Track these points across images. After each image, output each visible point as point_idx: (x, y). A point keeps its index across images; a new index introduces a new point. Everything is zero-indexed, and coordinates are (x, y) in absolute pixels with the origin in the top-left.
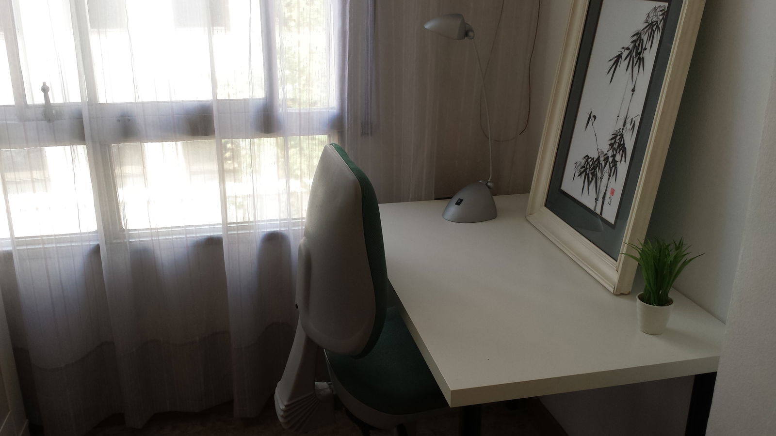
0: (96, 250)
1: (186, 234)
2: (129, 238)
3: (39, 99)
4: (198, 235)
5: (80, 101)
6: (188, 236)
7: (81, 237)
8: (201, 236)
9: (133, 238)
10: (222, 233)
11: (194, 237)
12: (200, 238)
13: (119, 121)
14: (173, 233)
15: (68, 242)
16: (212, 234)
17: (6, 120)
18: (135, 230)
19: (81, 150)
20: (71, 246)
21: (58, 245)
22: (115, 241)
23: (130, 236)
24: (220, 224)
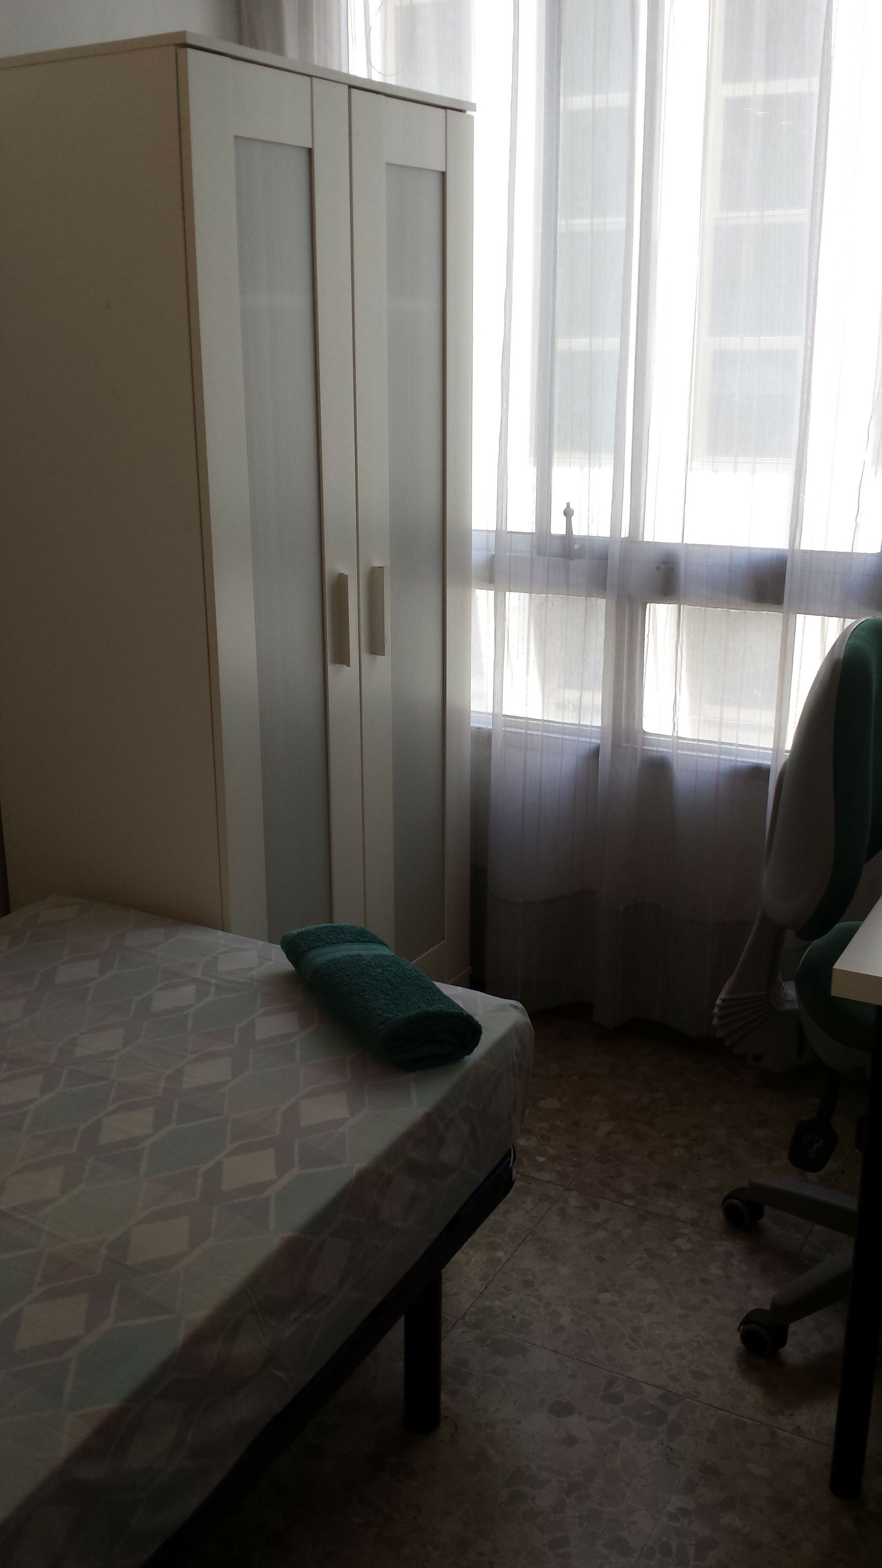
0: (595, 753)
1: (720, 753)
2: (644, 744)
3: (558, 527)
4: (739, 759)
5: (608, 535)
6: (722, 757)
7: (579, 730)
8: (743, 762)
9: (650, 745)
10: (770, 763)
11: (731, 760)
12: (743, 764)
13: (658, 568)
14: (699, 749)
15: (559, 733)
16: (760, 762)
17: (511, 552)
18: (655, 735)
19: (601, 604)
20: (563, 739)
21: (545, 734)
22: (624, 745)
23: (644, 742)
24: (770, 749)
